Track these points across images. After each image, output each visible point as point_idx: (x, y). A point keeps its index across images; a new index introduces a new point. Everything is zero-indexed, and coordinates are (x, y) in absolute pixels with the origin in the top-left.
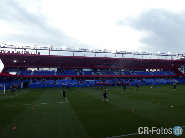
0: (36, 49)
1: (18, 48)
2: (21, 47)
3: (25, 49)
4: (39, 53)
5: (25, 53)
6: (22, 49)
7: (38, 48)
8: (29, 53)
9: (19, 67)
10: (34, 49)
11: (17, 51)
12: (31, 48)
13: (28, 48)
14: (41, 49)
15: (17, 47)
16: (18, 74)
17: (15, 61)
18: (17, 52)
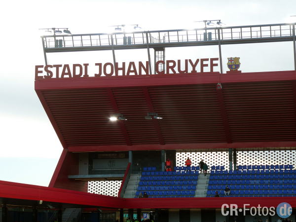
0: (220, 42)
1: (128, 45)
2: (139, 40)
3: (160, 47)
4: (234, 63)
5: (161, 67)
6: (147, 46)
7: (226, 36)
8: (183, 69)
9: (130, 149)
10: (207, 42)
11: (120, 66)
12: (192, 38)
13: (173, 39)
14: (246, 35)
15: (120, 42)
16: (131, 193)
17: (113, 119)
18: (123, 69)
